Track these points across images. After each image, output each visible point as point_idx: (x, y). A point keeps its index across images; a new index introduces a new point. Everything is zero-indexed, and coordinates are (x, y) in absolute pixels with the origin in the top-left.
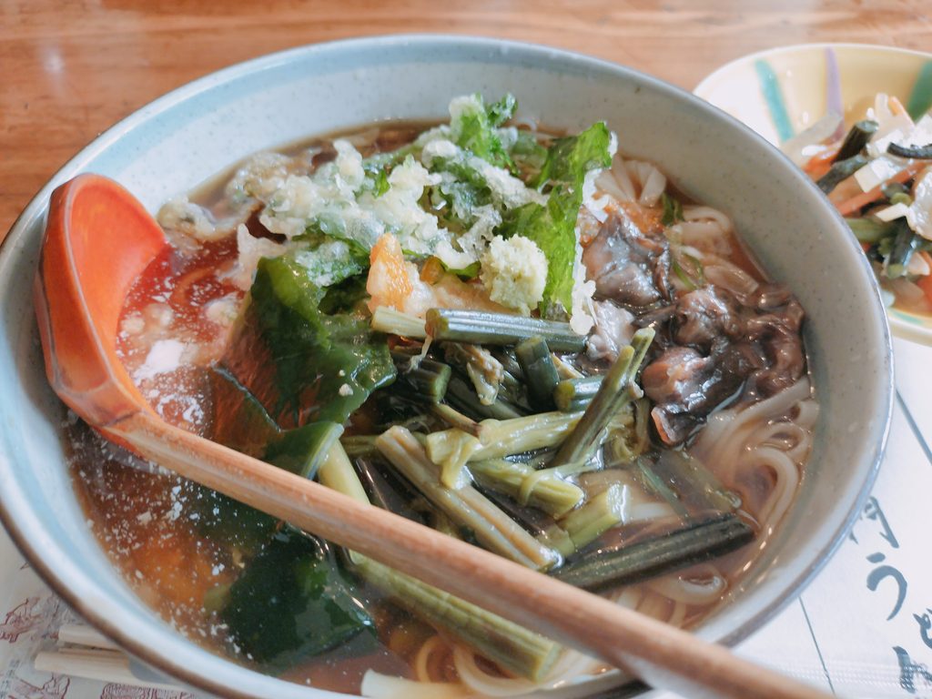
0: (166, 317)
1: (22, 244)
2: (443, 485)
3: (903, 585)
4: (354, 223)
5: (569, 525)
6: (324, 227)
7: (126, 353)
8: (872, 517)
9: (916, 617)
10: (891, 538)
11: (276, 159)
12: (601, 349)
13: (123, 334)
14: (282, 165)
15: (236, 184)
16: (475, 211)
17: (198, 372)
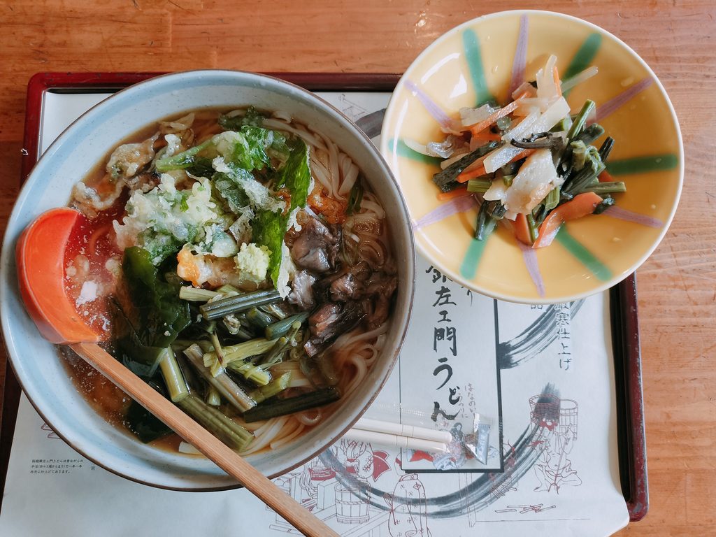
0: (86, 265)
1: (7, 261)
2: (211, 374)
3: (450, 374)
4: (171, 225)
5: (263, 391)
6: (155, 229)
7: (70, 287)
8: (450, 339)
9: (450, 389)
10: (454, 352)
11: (133, 147)
12: (295, 300)
13: (68, 277)
14: (136, 149)
15: (110, 165)
16: (241, 209)
17: (106, 299)
